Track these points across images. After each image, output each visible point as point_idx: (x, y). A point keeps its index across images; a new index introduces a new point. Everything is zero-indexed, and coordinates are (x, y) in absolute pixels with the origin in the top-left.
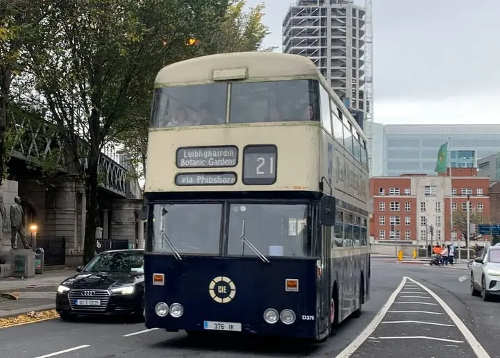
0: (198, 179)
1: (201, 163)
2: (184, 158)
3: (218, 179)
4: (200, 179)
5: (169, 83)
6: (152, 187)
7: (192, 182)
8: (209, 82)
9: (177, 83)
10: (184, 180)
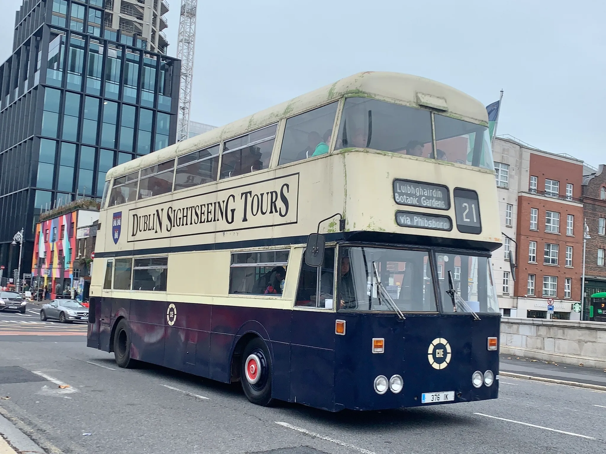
0: (415, 221)
1: (415, 202)
2: (398, 193)
3: (433, 223)
4: (417, 220)
5: (375, 95)
6: (372, 225)
7: (409, 223)
8: (414, 105)
9: (384, 97)
10: (403, 219)
